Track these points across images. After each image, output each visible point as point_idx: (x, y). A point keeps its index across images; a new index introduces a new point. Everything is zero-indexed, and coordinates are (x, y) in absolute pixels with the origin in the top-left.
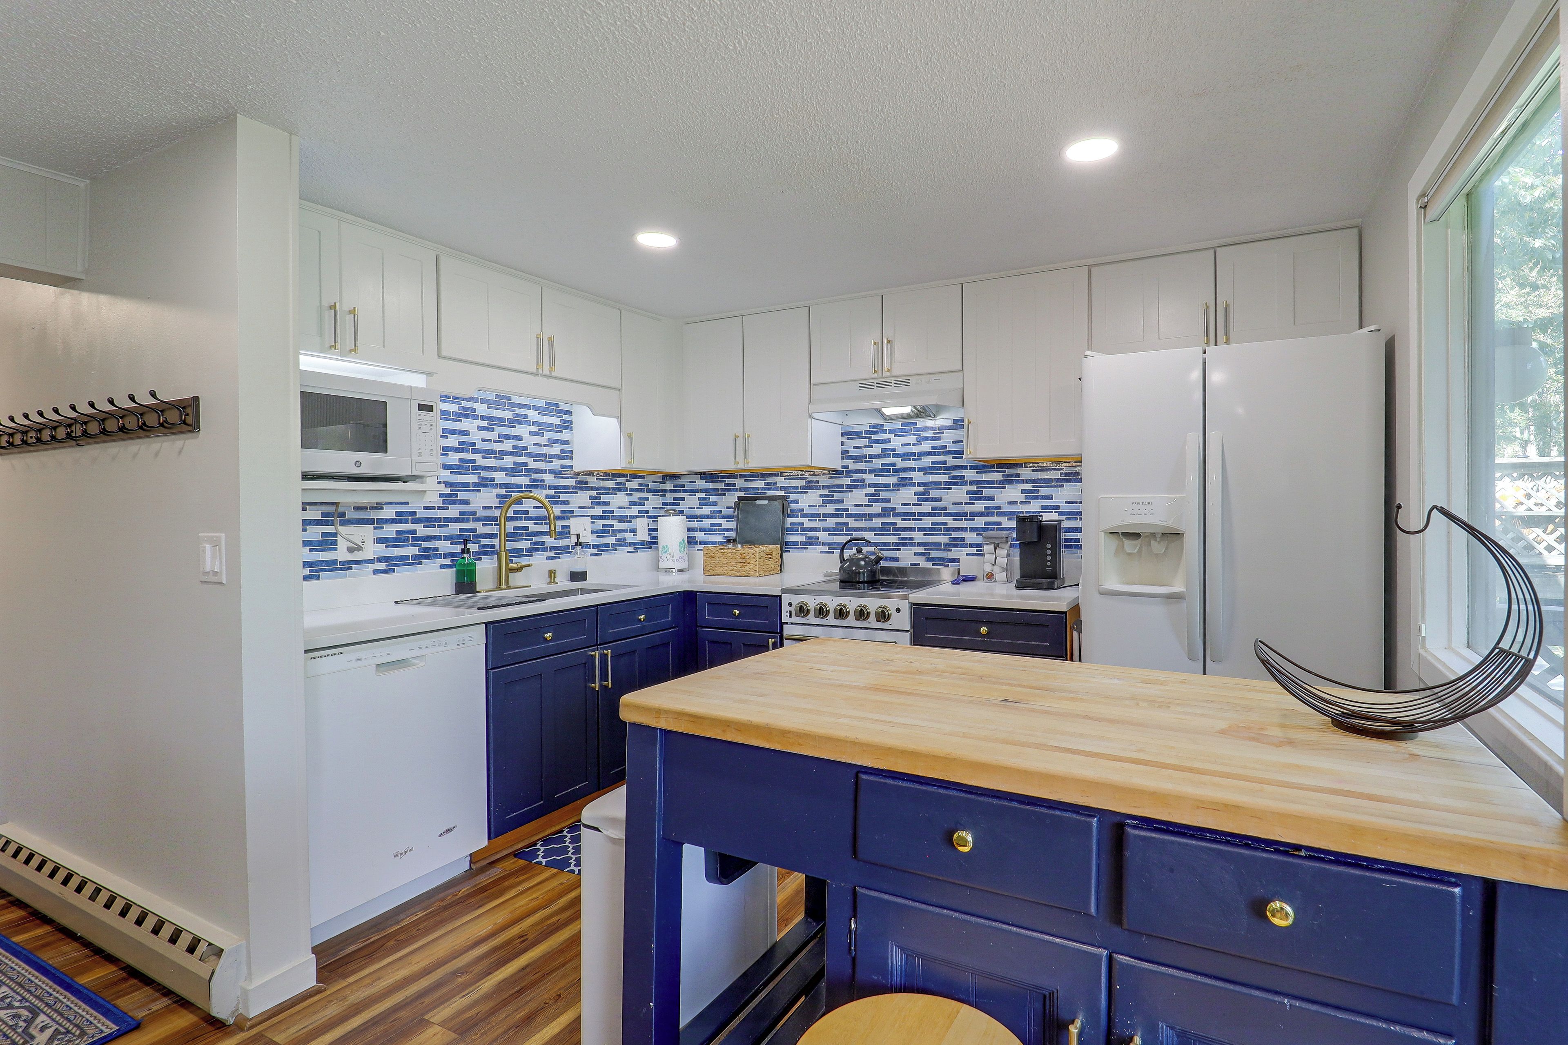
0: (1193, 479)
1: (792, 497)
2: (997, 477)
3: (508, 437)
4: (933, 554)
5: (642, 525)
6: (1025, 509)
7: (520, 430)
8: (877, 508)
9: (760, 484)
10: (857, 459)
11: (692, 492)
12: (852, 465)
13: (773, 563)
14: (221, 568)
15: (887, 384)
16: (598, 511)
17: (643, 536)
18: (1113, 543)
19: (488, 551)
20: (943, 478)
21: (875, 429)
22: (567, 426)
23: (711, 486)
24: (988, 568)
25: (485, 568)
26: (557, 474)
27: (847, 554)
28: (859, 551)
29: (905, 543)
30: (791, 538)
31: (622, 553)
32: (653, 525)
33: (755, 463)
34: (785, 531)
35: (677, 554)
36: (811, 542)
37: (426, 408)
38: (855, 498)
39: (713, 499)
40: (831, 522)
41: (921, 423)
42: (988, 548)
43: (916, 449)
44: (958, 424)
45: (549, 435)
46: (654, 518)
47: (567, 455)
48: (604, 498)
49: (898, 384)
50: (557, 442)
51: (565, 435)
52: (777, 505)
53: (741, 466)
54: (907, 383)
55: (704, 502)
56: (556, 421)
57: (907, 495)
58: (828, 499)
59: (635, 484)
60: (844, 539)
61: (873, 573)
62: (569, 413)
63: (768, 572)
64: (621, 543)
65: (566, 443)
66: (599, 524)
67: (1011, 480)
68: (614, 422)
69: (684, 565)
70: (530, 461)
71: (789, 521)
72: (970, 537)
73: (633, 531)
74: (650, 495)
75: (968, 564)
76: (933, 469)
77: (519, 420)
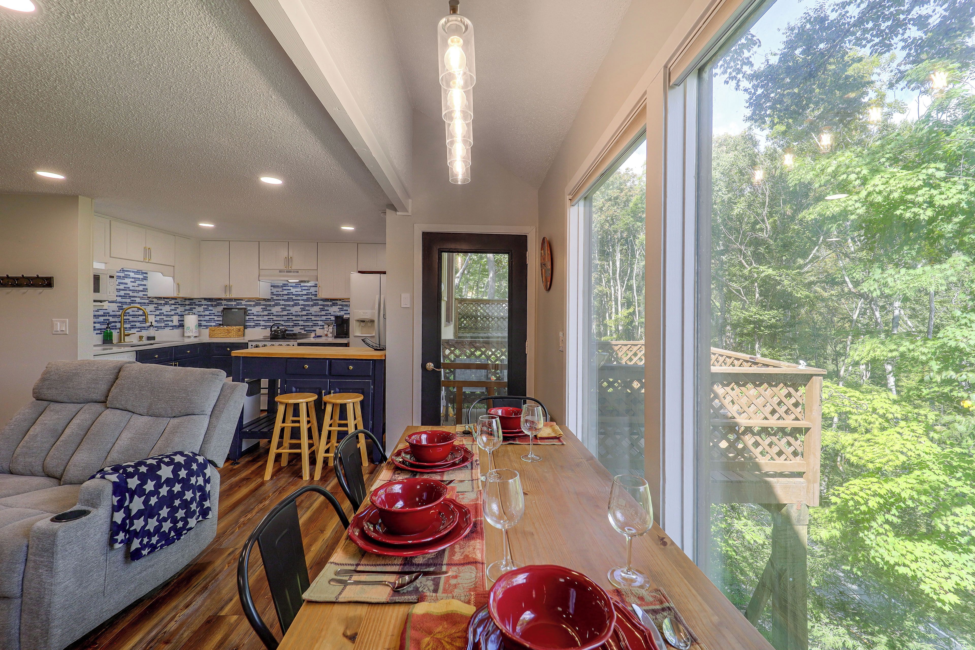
0: (377, 306)
1: (249, 308)
2: (330, 303)
3: (122, 283)
4: (306, 329)
5: (176, 319)
6: (339, 314)
7: (127, 280)
8: (285, 313)
9: (234, 303)
10: (277, 295)
11: (200, 305)
12: (275, 297)
13: (241, 333)
14: (66, 328)
15: (290, 272)
16: (158, 312)
17: (176, 323)
18: (358, 323)
19: (115, 328)
20: (311, 303)
21: (284, 285)
22: (145, 279)
23: (209, 303)
24: (326, 333)
25: (115, 334)
26: (142, 298)
27: (273, 329)
28: (278, 328)
29: (296, 325)
30: (248, 324)
31: (167, 330)
32: (181, 319)
33: (233, 296)
34: (246, 321)
35: (194, 330)
36: (257, 325)
37: (111, 277)
38: (276, 310)
39: (210, 308)
40: (266, 318)
41: (302, 284)
42: (326, 326)
43: (301, 293)
44: (316, 286)
45: (138, 282)
46: (182, 316)
47: (145, 290)
48: (160, 307)
49: (294, 272)
50: (141, 285)
51: (144, 282)
52: (243, 311)
53: (228, 297)
54: (298, 272)
55: (206, 309)
56: (141, 277)
57: (297, 308)
58: (264, 310)
59: (173, 302)
60: (271, 324)
61: (284, 335)
62: (146, 273)
63: (239, 336)
64: (167, 326)
65: (145, 285)
66: (158, 318)
67: (334, 304)
68: (171, 279)
69: (197, 335)
70: (130, 293)
71: (247, 317)
72: (320, 323)
73: (172, 321)
74: (179, 306)
75: (319, 332)
76: (307, 300)
77: (127, 277)
